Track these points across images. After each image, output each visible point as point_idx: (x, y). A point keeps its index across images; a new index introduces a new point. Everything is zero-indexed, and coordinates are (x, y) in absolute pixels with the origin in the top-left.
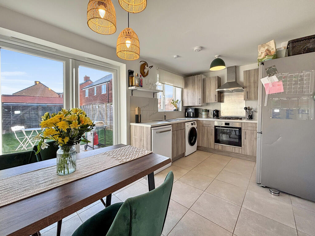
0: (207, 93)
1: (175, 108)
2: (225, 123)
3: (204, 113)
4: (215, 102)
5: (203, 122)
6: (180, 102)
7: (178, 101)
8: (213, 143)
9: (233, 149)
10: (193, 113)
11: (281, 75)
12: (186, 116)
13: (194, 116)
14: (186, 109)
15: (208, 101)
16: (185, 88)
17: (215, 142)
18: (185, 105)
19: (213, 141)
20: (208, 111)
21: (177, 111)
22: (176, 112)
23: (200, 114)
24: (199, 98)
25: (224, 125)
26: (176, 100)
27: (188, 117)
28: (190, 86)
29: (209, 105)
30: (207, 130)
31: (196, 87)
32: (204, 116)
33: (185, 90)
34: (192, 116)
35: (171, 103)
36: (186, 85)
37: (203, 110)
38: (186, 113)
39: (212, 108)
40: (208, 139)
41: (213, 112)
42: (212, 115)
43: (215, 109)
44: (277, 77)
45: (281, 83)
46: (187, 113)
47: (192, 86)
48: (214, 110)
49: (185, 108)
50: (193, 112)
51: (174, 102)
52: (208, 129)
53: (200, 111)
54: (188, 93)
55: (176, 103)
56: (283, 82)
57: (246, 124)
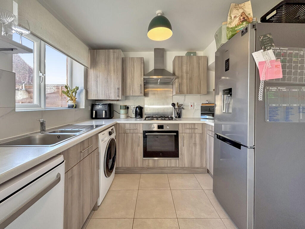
0: (129, 81)
1: (71, 103)
2: (158, 126)
3: (122, 111)
4: (140, 95)
5: (125, 126)
6: (81, 91)
7: (77, 89)
8: (141, 158)
9: (169, 162)
10: (106, 112)
11: (279, 51)
12: (94, 116)
13: (107, 117)
14: (93, 104)
15: (129, 92)
16: (91, 68)
17: (144, 157)
18: (92, 97)
19: (141, 156)
20: (128, 108)
21: (76, 107)
22: (73, 109)
23: (115, 113)
24: (117, 87)
25: (156, 129)
26: (74, 87)
27: (97, 118)
28: (102, 66)
29: (129, 99)
30: (132, 139)
31: (112, 68)
32: (123, 116)
33: (92, 72)
34: (104, 117)
35: (63, 92)
36: (94, 62)
37: (122, 107)
38: (94, 111)
39: (133, 104)
40: (133, 153)
41: (136, 110)
42: (134, 113)
43: (137, 105)
44: (274, 52)
45: (279, 63)
46: (96, 112)
47: (105, 65)
48: (137, 107)
49: (91, 103)
50: (107, 109)
51: (68, 92)
52: (133, 136)
53: (115, 109)
54: (97, 77)
55: (74, 94)
56: (282, 62)
57: (184, 125)
